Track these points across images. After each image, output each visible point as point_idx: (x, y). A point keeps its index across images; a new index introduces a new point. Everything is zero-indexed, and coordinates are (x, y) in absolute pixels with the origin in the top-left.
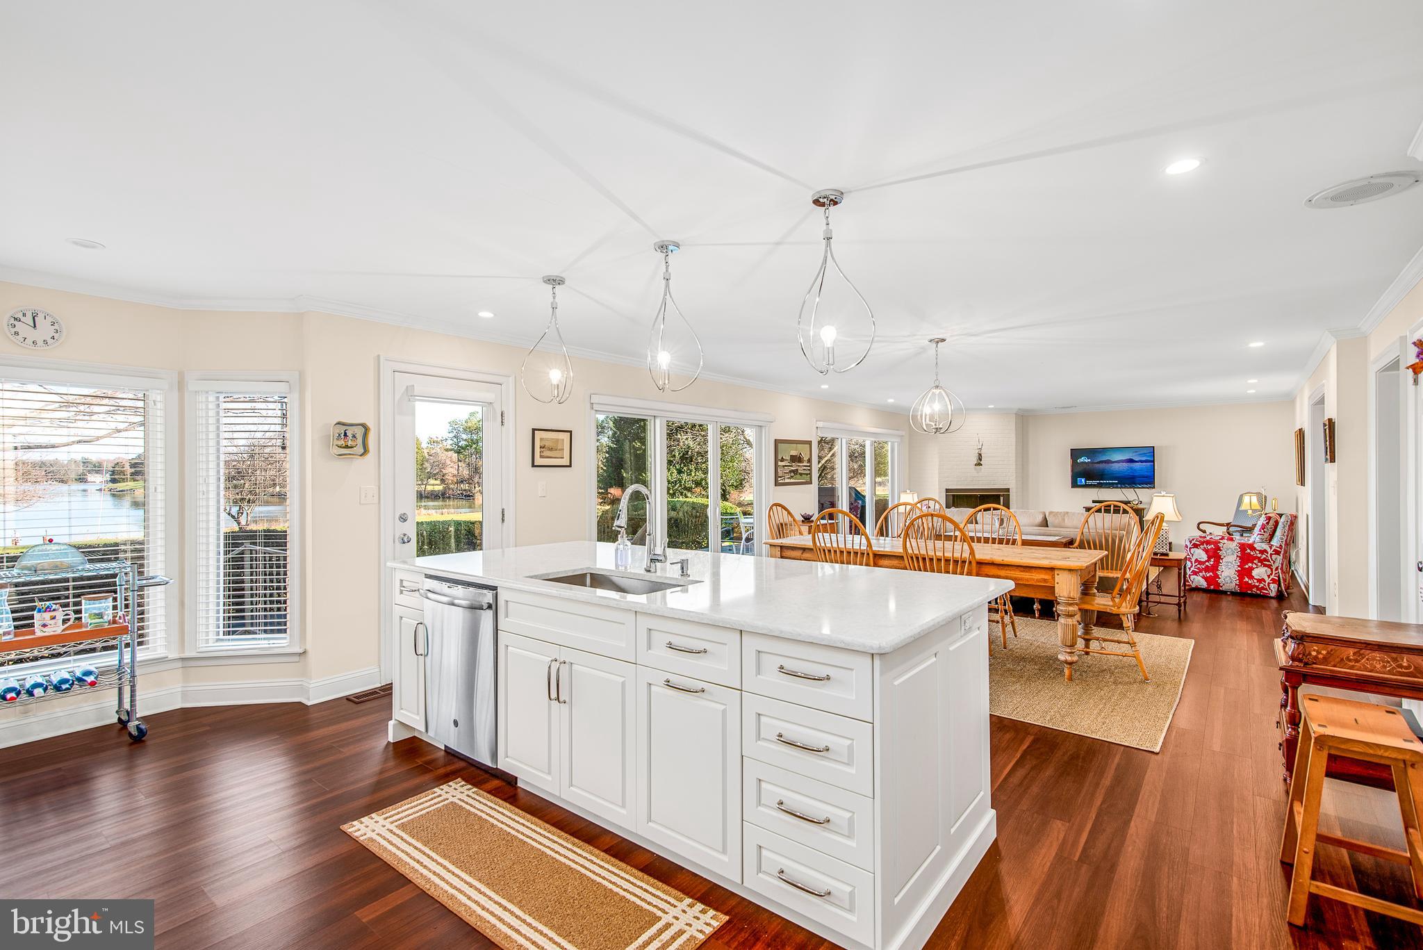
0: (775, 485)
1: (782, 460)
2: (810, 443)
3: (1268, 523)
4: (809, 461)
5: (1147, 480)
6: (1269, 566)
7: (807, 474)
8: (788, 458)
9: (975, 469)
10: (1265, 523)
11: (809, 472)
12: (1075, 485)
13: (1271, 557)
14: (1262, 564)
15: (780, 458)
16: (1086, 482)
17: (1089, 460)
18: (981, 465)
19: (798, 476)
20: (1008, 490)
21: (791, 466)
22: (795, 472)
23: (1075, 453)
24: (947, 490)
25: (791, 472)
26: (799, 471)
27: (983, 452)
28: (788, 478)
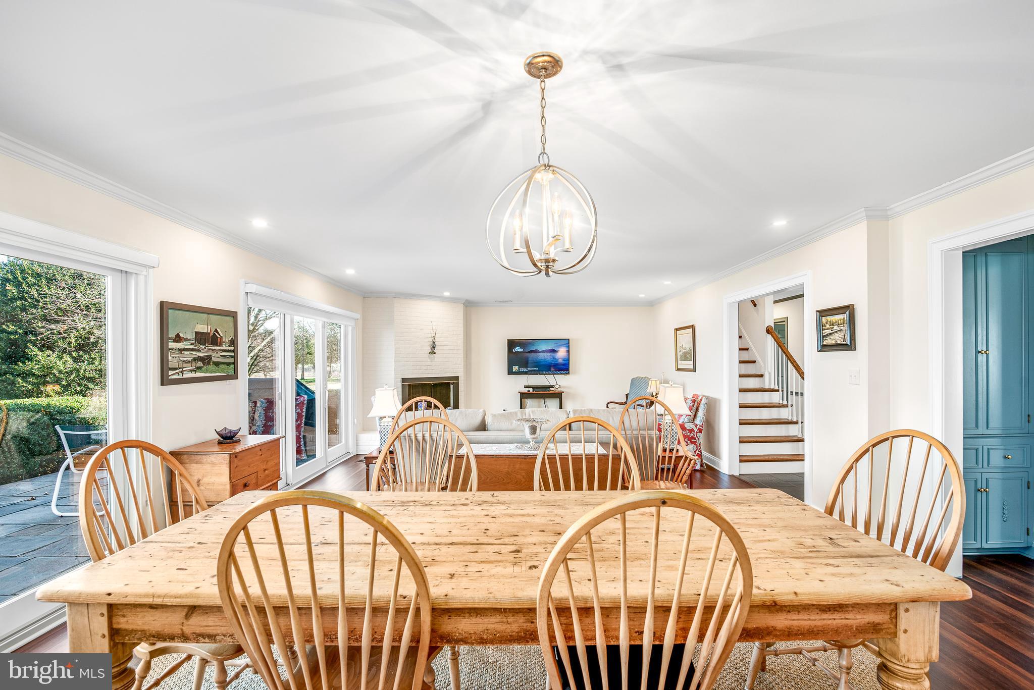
0: (162, 384)
1: (178, 339)
2: (234, 315)
3: (693, 405)
4: (233, 342)
5: (563, 368)
6: (695, 443)
7: (228, 364)
8: (192, 336)
9: (429, 357)
10: (691, 405)
11: (232, 360)
12: (510, 372)
13: (696, 435)
14: (691, 441)
15: (172, 334)
16: (519, 370)
17: (522, 350)
18: (435, 353)
19: (211, 367)
20: (457, 378)
21: (198, 350)
22: (206, 360)
23: (512, 344)
24: (404, 380)
25: (196, 360)
26: (214, 359)
27: (436, 340)
28: (191, 371)
